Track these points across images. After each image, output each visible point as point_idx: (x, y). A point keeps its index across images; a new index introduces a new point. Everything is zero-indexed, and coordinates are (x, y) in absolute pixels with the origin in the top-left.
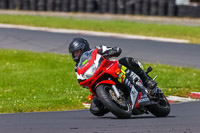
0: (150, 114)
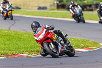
0: (67, 56)
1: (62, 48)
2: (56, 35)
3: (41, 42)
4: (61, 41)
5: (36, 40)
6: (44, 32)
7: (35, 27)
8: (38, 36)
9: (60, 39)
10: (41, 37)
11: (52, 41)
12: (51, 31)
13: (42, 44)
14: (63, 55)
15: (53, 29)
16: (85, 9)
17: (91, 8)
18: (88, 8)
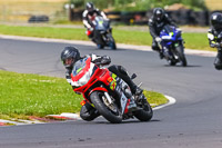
0: (136, 119)
1: (128, 103)
2: (114, 76)
3: (84, 91)
4: (126, 88)
5: (74, 87)
6: (91, 71)
7: (69, 59)
8: (77, 79)
9: (124, 84)
10: (84, 80)
11: (107, 88)
12: (104, 68)
13: (87, 96)
14: (129, 117)
15: (108, 63)
16: (132, 21)
17: (144, 19)
18: (138, 18)
